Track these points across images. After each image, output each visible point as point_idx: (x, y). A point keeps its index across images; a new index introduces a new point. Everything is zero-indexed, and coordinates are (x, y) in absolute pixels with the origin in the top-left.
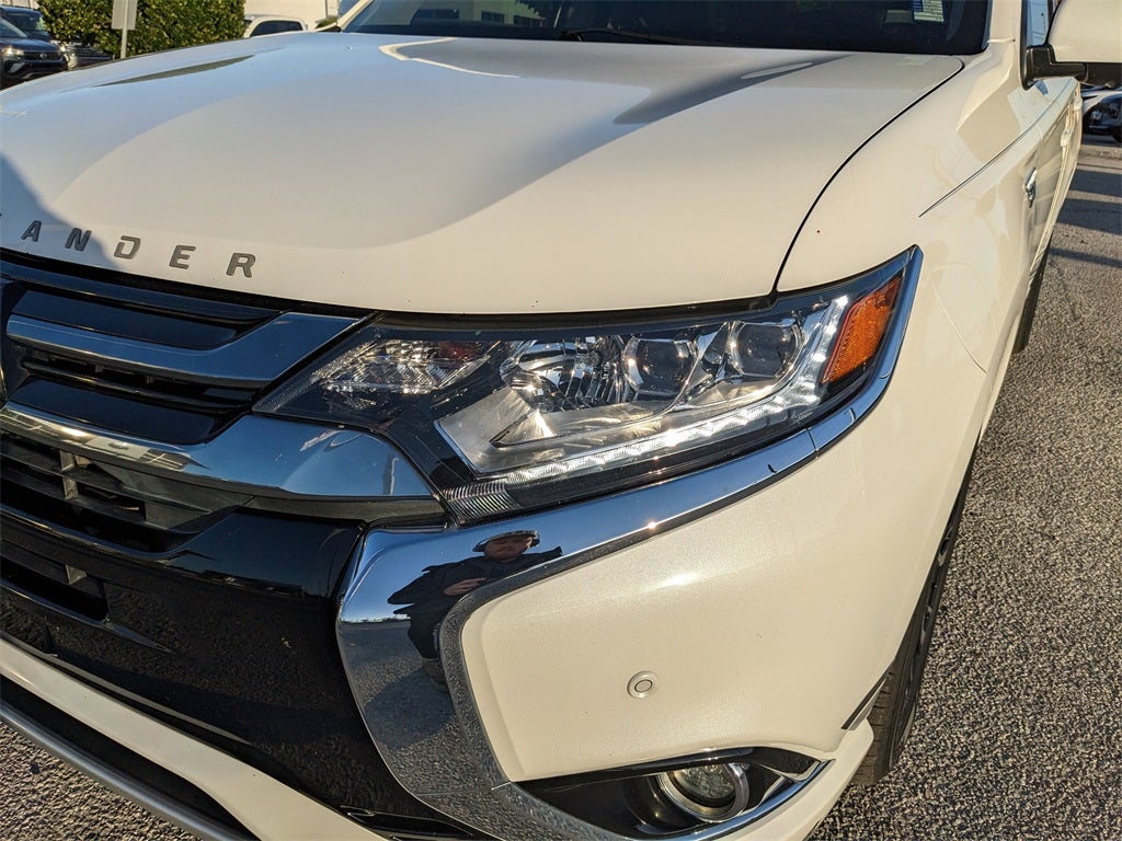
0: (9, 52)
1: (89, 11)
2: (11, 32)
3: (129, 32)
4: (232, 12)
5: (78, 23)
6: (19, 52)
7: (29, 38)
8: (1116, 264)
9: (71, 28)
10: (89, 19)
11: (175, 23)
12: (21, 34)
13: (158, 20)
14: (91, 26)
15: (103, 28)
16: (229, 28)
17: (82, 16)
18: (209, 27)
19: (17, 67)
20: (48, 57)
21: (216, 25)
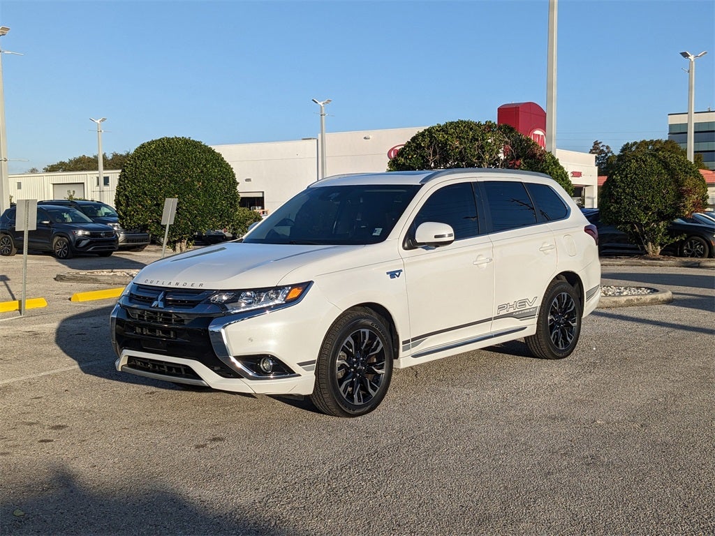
0: (80, 233)
1: (146, 212)
2: (82, 218)
3: (170, 225)
4: (231, 208)
5: (139, 219)
6: (87, 233)
7: (94, 222)
8: (711, 332)
9: (134, 222)
10: (146, 217)
11: (196, 216)
12: (89, 220)
13: (186, 216)
14: (147, 220)
15: (153, 222)
16: (228, 218)
17: (142, 215)
18: (216, 217)
19: (84, 243)
20: (105, 236)
21: (220, 216)
